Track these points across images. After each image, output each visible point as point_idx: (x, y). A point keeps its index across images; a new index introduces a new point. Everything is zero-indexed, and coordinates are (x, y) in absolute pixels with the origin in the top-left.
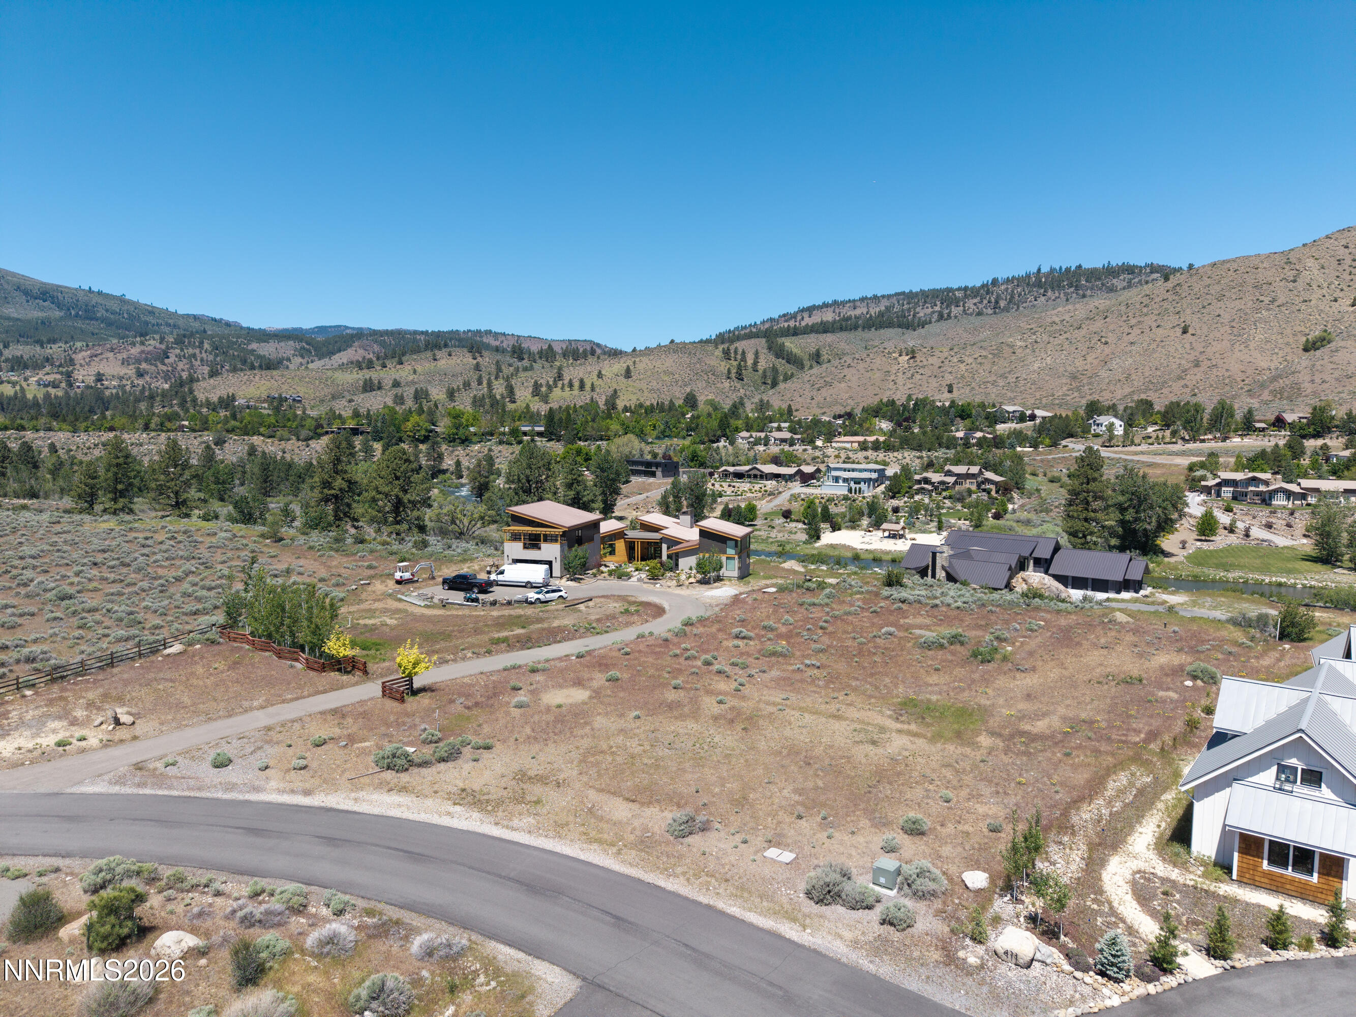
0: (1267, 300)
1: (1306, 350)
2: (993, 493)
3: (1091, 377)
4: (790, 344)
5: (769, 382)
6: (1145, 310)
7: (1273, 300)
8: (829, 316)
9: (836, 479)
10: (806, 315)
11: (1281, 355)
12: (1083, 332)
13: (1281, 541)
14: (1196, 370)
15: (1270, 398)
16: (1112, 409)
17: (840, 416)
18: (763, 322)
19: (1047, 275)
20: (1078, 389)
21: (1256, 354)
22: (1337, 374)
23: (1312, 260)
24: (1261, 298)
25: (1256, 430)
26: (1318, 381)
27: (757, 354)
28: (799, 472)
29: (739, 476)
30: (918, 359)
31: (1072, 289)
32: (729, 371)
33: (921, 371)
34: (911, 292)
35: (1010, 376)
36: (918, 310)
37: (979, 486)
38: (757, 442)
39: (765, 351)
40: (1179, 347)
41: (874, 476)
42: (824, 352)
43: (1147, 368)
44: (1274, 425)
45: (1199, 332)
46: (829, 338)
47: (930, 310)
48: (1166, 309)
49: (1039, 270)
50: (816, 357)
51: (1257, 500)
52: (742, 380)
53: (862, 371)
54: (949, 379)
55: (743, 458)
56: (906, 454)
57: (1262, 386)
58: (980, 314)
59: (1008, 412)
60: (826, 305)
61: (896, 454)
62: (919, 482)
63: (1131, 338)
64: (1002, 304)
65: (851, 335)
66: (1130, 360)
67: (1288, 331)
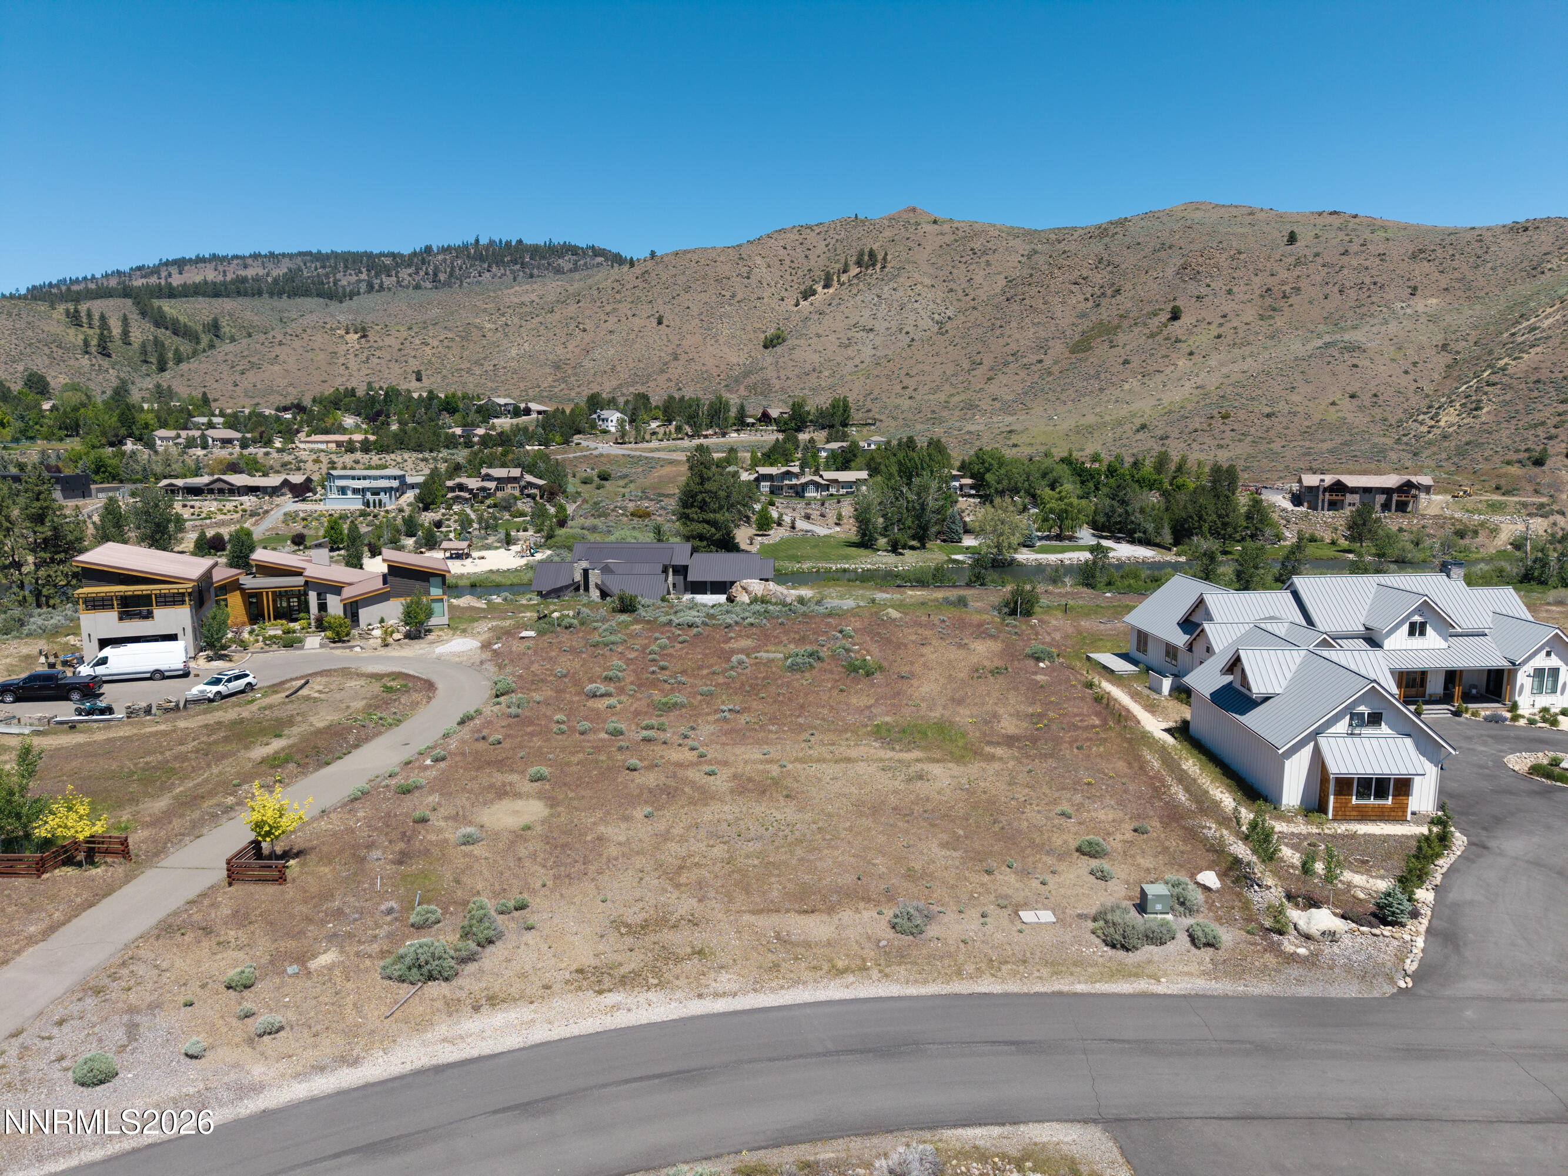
0: (728, 294)
1: (766, 347)
2: (538, 498)
3: (574, 368)
4: (169, 308)
5: (154, 360)
6: (618, 296)
7: (733, 296)
8: (211, 275)
9: (343, 490)
10: (174, 270)
11: (746, 351)
12: (557, 316)
13: (821, 531)
14: (676, 363)
15: (746, 394)
16: (612, 403)
17: (285, 409)
18: (107, 276)
19: (487, 248)
20: (564, 380)
21: (726, 349)
22: (797, 371)
23: (759, 257)
24: (723, 292)
25: (748, 425)
26: (783, 377)
27: (125, 320)
28: (286, 483)
29: (195, 491)
30: (371, 338)
31: (518, 267)
32: (86, 343)
33: (378, 353)
34: (319, 252)
35: (486, 364)
36: (338, 276)
37: (522, 491)
38: (190, 443)
39: (135, 316)
40: (657, 338)
41: (395, 484)
42: (223, 322)
43: (630, 360)
44: (760, 420)
45: (672, 324)
46: (227, 304)
47: (354, 278)
48: (639, 298)
49: (477, 241)
50: (214, 328)
51: (791, 492)
52: (109, 356)
53: (300, 351)
54: (414, 365)
55: (177, 467)
56: (406, 456)
57: (737, 381)
58: (417, 287)
59: (500, 405)
60: (199, 260)
61: (393, 456)
62: (452, 489)
63: (610, 326)
64: (442, 277)
65: (257, 302)
66: (612, 351)
67: (749, 328)
